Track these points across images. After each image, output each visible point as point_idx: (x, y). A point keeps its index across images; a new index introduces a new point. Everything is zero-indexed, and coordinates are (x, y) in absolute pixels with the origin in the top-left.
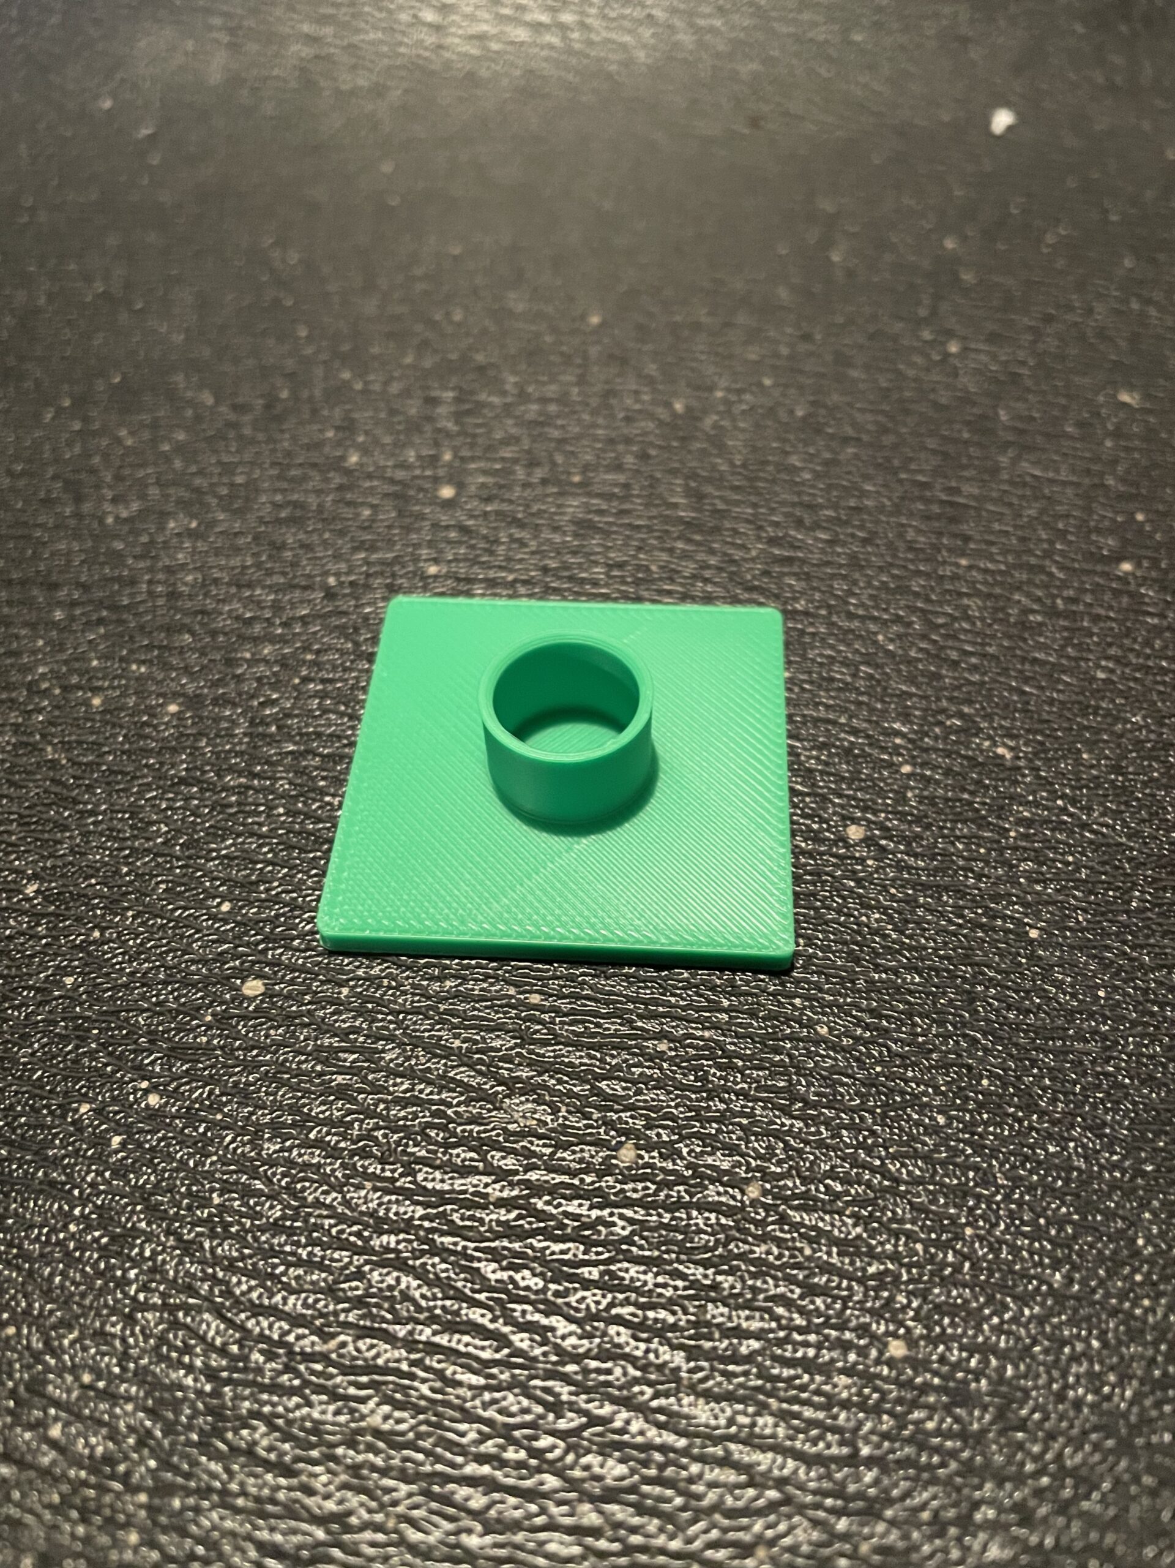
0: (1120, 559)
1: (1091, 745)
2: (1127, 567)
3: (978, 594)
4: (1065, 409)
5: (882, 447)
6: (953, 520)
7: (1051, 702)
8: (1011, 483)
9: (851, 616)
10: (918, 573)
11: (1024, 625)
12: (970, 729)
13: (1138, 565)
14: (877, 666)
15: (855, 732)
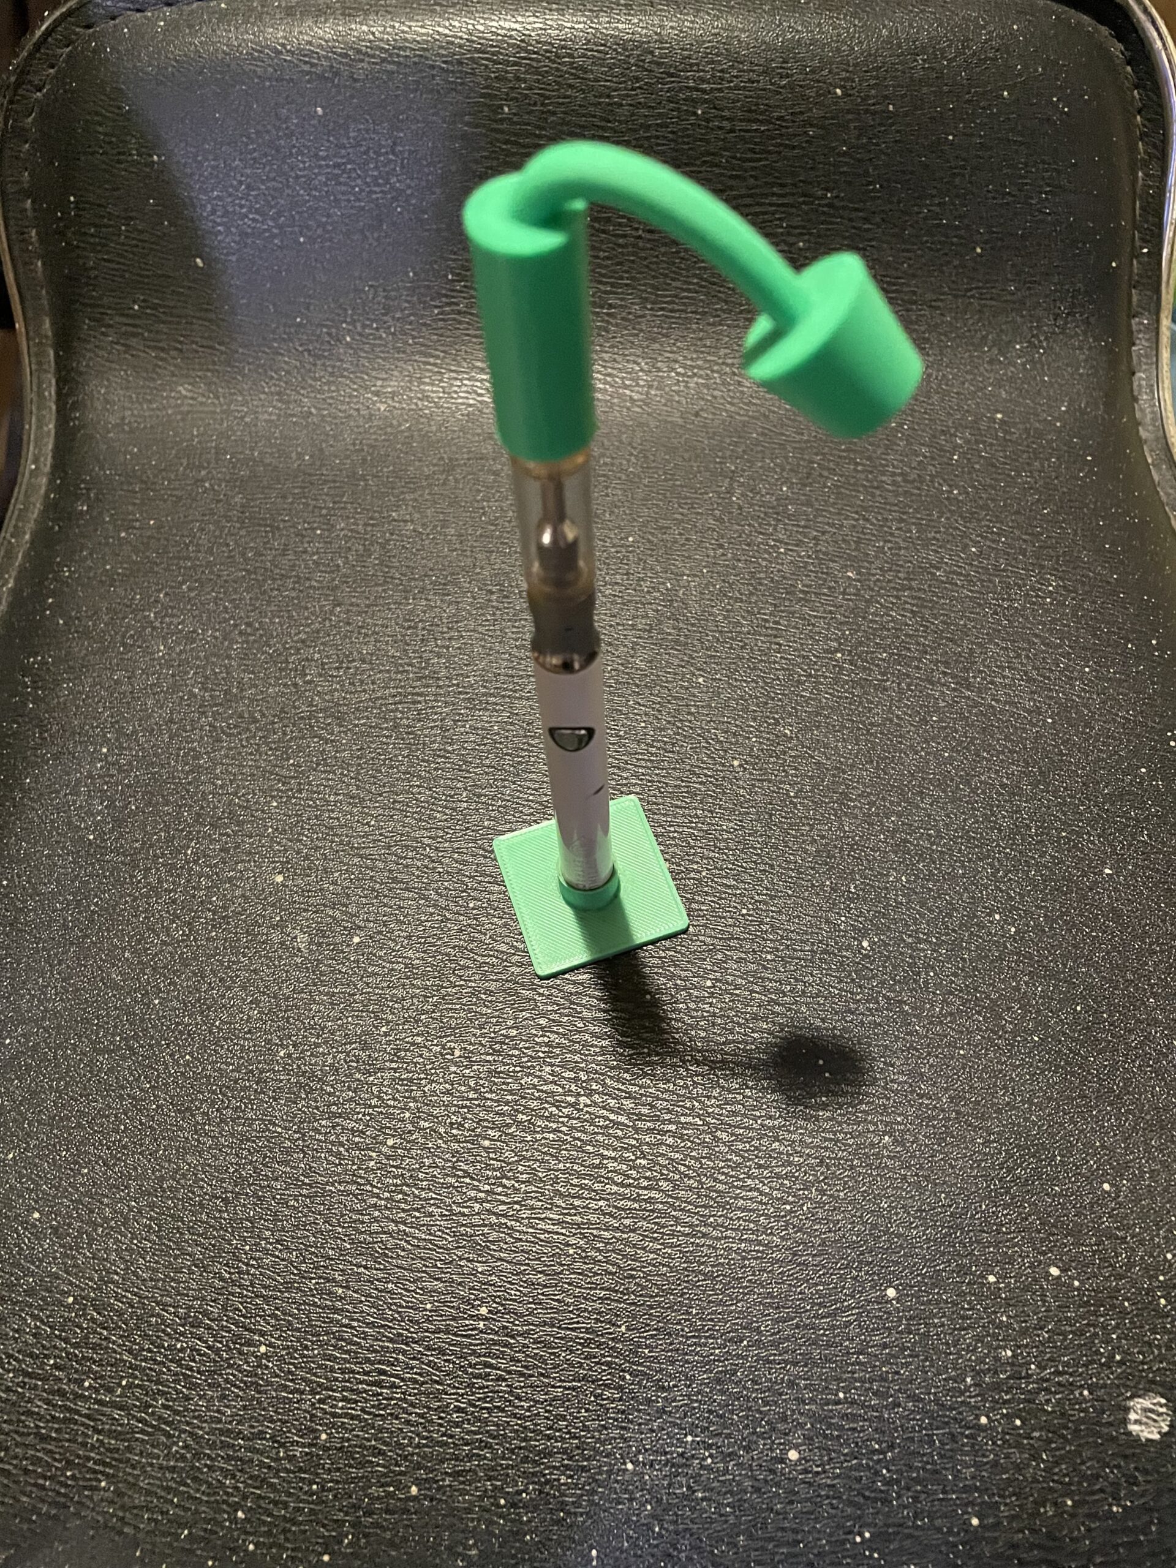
0: (837, 651)
1: (818, 727)
2: (839, 655)
3: (783, 669)
4: (825, 580)
5: (750, 603)
6: (776, 636)
7: (806, 712)
8: (799, 618)
9: (736, 680)
10: (762, 661)
11: (799, 682)
12: (777, 723)
13: (843, 655)
14: (746, 700)
15: (737, 726)
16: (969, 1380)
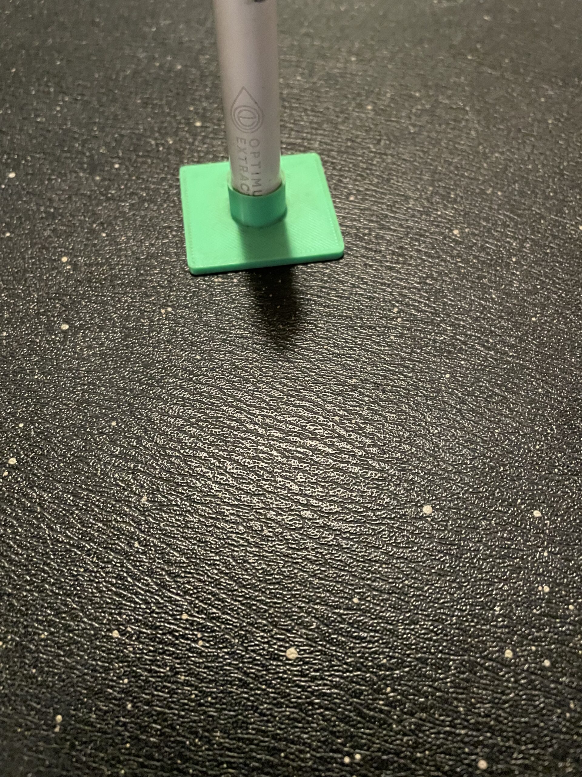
16: (497, 609)
